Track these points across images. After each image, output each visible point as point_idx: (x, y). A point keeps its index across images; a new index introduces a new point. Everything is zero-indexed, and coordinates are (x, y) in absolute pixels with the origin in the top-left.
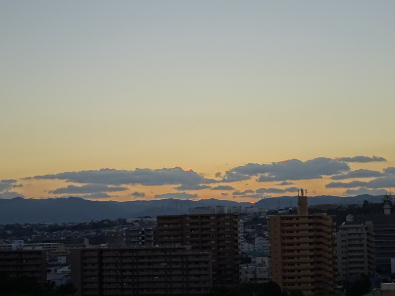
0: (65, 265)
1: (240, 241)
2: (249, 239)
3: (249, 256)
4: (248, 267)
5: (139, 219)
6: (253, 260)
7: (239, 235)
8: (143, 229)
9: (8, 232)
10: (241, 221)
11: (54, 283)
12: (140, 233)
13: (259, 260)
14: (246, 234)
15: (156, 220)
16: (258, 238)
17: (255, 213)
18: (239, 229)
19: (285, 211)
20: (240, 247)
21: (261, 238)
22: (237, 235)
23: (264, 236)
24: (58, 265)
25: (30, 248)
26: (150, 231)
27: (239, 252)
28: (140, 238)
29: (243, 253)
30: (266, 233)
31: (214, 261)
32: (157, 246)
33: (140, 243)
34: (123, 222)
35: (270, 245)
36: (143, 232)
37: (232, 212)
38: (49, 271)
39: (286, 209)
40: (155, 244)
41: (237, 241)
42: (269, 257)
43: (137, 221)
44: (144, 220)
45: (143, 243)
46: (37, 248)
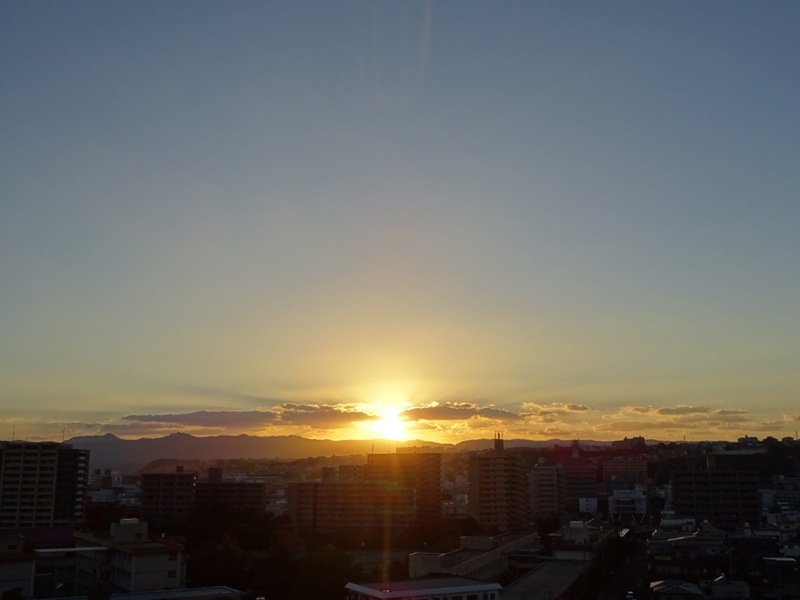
0: (283, 497)
1: (442, 479)
3: (451, 493)
4: (449, 503)
6: (453, 496)
9: (233, 466)
11: (272, 514)
13: (459, 497)
14: (447, 473)
18: (442, 468)
20: (442, 485)
24: (276, 498)
25: (252, 481)
27: (442, 489)
29: (445, 490)
30: (465, 472)
35: (469, 483)
38: (268, 503)
41: (439, 479)
42: (468, 494)
46: (258, 481)
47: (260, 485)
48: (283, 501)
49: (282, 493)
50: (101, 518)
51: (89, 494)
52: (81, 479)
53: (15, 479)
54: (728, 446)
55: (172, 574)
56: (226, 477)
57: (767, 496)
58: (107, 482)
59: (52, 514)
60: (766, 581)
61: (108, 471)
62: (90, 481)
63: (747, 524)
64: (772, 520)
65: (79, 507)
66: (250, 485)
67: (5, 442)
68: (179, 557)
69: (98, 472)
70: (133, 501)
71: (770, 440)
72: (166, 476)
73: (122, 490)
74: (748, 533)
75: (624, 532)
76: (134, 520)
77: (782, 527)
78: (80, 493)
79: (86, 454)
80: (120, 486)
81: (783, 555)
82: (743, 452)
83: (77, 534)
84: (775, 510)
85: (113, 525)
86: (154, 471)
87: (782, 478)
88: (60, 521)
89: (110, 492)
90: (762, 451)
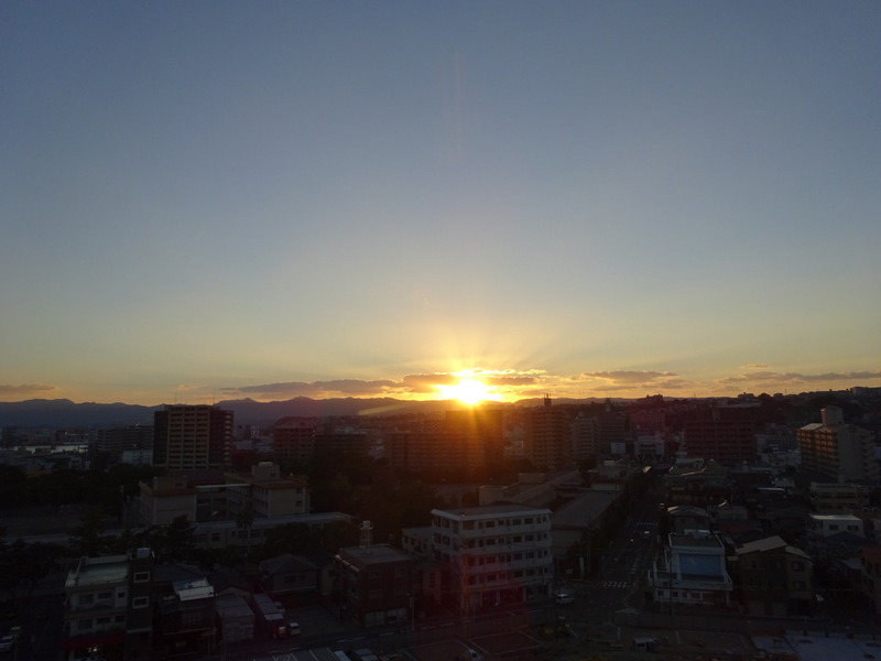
1: (504, 429)
4: (509, 448)
13: (517, 443)
17: (514, 410)
18: (503, 421)
19: (535, 408)
20: (504, 434)
35: (525, 432)
38: (370, 449)
47: (363, 436)
48: (381, 447)
49: (380, 441)
50: (244, 462)
51: (234, 443)
52: (228, 432)
53: (178, 433)
54: (730, 401)
55: (299, 503)
56: (338, 430)
57: (761, 440)
58: (247, 435)
59: (207, 460)
60: (760, 506)
61: (248, 427)
62: (235, 434)
63: (745, 462)
64: (765, 458)
65: (227, 454)
66: (359, 435)
67: (170, 406)
68: (304, 490)
69: (240, 427)
70: (268, 449)
71: (764, 396)
72: (292, 430)
73: (259, 441)
74: (745, 469)
75: (647, 469)
76: (270, 463)
77: (773, 464)
78: (227, 443)
79: (231, 414)
80: (257, 437)
81: (774, 486)
82: (741, 405)
83: (226, 474)
84: (768, 451)
85: (253, 467)
86: (283, 427)
87: (773, 425)
88: (213, 464)
89: (250, 442)
90: (758, 404)
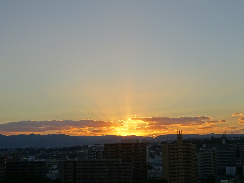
0: (56, 169)
2: (152, 156)
3: (152, 165)
4: (151, 171)
5: (95, 146)
6: (154, 167)
7: (147, 154)
8: (97, 151)
9: (27, 152)
10: (148, 147)
11: (50, 179)
12: (95, 153)
13: (157, 167)
14: (150, 154)
15: (103, 146)
16: (157, 156)
17: (155, 143)
18: (147, 151)
19: (171, 142)
20: (147, 160)
21: (158, 155)
22: (145, 154)
23: (160, 155)
25: (38, 160)
26: (100, 151)
27: (147, 163)
28: (95, 155)
29: (149, 164)
30: (161, 153)
31: (134, 167)
32: (104, 159)
33: (95, 158)
34: (86, 147)
35: (163, 159)
36: (97, 152)
37: (143, 142)
38: (48, 172)
39: (171, 141)
40: (103, 159)
41: (146, 157)
42: (162, 166)
43: (93, 146)
44: (98, 146)
45: (97, 158)
46: (42, 160)
47: (43, 162)
48: (56, 171)
49: (55, 166)
56: (23, 158)
66: (38, 163)
